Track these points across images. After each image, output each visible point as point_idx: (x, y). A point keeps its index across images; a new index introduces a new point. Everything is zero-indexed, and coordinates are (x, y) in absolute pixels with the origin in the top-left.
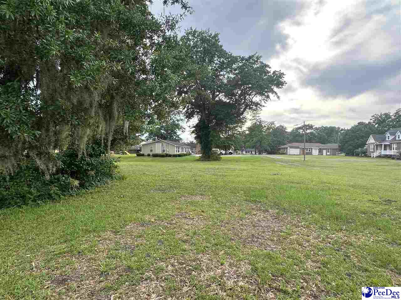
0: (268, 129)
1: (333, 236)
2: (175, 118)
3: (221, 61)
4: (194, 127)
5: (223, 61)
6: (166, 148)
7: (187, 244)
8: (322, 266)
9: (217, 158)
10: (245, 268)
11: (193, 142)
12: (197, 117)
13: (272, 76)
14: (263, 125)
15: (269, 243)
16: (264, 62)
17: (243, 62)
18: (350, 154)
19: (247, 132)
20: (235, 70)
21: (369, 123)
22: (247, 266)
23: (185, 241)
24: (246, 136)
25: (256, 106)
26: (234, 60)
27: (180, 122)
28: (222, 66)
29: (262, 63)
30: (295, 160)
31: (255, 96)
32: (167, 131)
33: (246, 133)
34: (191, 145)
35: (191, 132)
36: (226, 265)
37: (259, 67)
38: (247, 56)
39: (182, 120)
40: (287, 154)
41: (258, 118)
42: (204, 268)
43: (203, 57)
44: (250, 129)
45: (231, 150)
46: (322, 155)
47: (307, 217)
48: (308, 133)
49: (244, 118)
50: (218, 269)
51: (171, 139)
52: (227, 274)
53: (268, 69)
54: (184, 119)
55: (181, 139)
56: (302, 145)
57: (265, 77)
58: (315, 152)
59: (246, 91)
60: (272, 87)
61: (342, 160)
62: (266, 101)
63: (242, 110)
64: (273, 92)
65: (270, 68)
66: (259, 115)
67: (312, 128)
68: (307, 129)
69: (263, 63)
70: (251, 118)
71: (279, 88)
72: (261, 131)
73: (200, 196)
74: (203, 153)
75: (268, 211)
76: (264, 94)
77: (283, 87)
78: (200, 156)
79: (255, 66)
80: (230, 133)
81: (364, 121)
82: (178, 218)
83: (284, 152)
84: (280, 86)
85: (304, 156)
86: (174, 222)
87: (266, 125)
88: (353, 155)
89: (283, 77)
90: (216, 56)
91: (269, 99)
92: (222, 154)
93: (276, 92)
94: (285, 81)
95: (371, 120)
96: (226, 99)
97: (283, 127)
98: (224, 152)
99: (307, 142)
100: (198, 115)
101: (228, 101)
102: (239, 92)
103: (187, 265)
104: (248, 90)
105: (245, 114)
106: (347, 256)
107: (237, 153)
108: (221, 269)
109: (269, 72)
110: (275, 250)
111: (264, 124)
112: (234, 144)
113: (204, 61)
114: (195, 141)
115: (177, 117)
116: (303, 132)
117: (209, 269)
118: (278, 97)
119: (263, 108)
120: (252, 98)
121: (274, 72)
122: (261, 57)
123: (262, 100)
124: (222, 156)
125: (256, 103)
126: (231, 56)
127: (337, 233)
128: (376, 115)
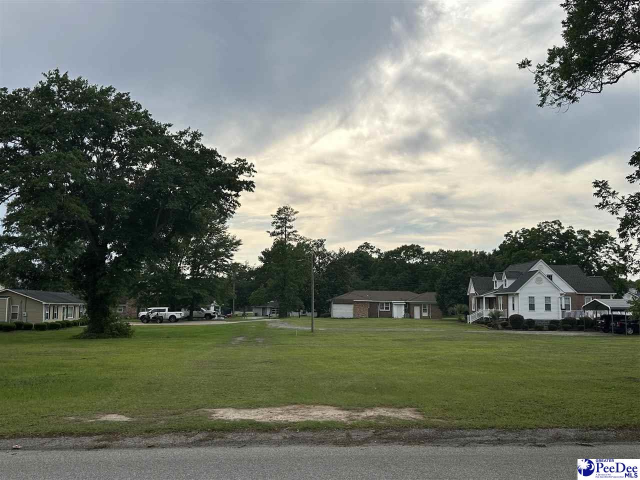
6: (21, 308)
40: (331, 317)
46: (413, 317)
58: (398, 312)
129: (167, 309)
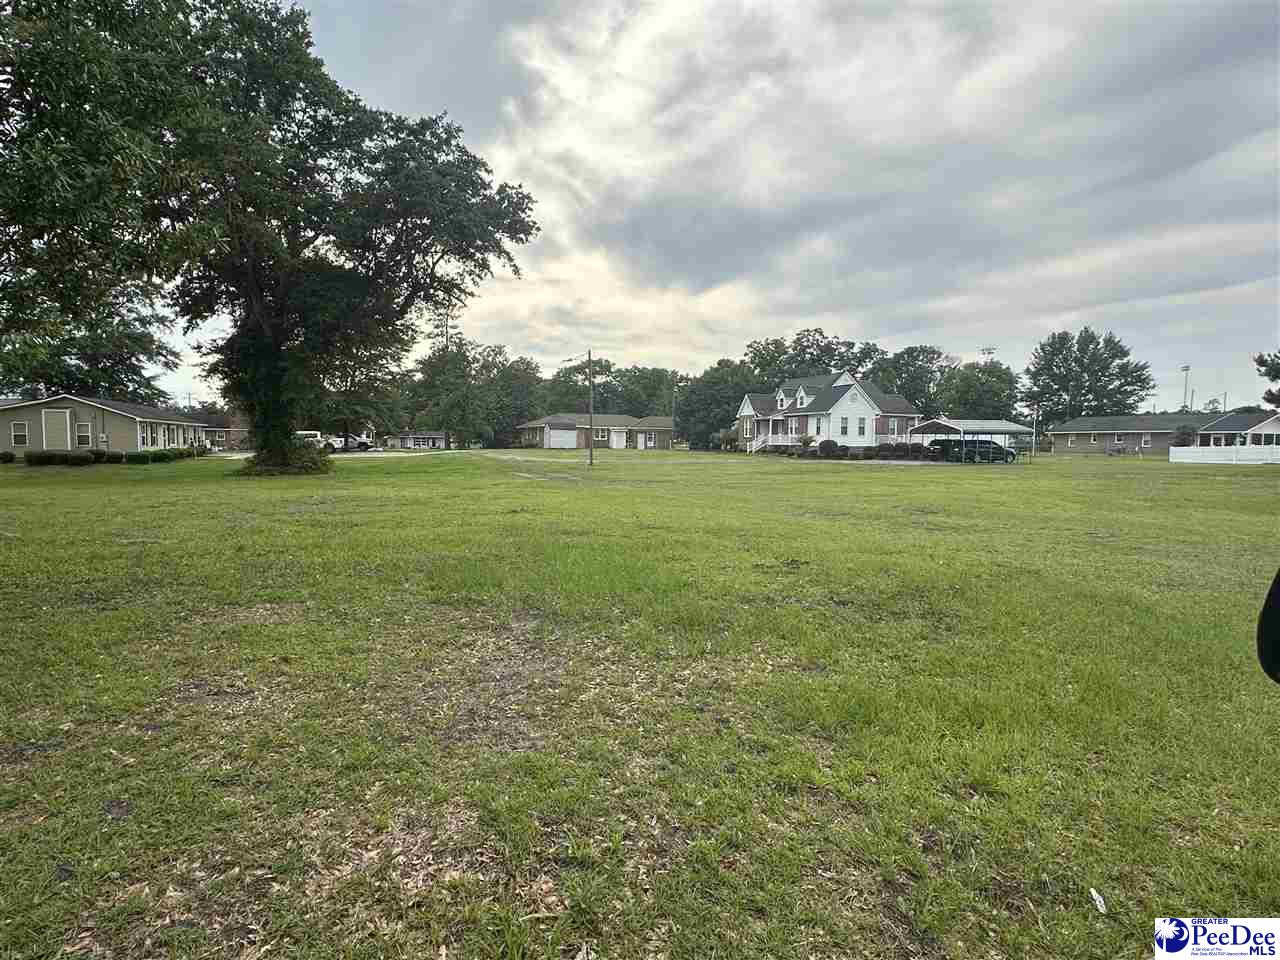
0: (486, 367)
1: (687, 672)
2: (130, 311)
3: (320, 118)
4: (218, 350)
5: (326, 117)
6: (94, 427)
7: (239, 789)
8: (667, 761)
9: (313, 465)
10: (457, 822)
11: (215, 403)
12: (231, 314)
13: (497, 198)
14: (471, 355)
15: (523, 725)
16: (471, 150)
17: (402, 136)
18: (701, 444)
19: (419, 376)
20: (374, 159)
21: (742, 362)
22: (466, 813)
23: (227, 783)
24: (415, 388)
25: (448, 291)
26: (368, 123)
27: (154, 330)
28: (323, 137)
29: (463, 150)
30: (566, 465)
31: (442, 257)
32: (92, 360)
33: (415, 378)
34: (207, 416)
35: (207, 367)
36: (395, 826)
37: (453, 164)
38: (413, 120)
39: (162, 320)
40: (542, 448)
41: (452, 331)
42: (314, 858)
43: (247, 90)
44: (426, 365)
45: (364, 436)
46: (635, 448)
47: (619, 629)
48: (599, 385)
49: (408, 327)
50: (367, 849)
51: (115, 393)
52: (401, 858)
53: (483, 174)
54: (173, 317)
55: (162, 394)
56: (582, 421)
57: (474, 200)
58: (618, 441)
59: (415, 239)
60: (498, 236)
61: (683, 461)
62: (477, 279)
63: (400, 300)
64: (500, 251)
65: (489, 172)
66: (455, 322)
67: (610, 372)
68: (595, 373)
69: (466, 153)
70: (428, 328)
71: (516, 242)
72: (465, 376)
73: (268, 605)
74: (259, 449)
75: (506, 628)
76: (471, 257)
77: (530, 238)
78: (246, 459)
79: (442, 158)
80: (359, 376)
81: (731, 358)
82: (185, 699)
83: (535, 442)
84: (522, 236)
85: (588, 453)
86: (170, 716)
87: (478, 356)
88: (707, 449)
89: (531, 209)
90: (299, 95)
91: (489, 274)
92: (335, 451)
93: (508, 254)
94: (535, 223)
95: (746, 355)
96: (343, 258)
97: (529, 364)
98: (338, 442)
99: (597, 411)
100: (234, 305)
101: (349, 265)
102: (390, 239)
103: (247, 868)
104: (419, 237)
105: (411, 316)
106: (723, 722)
107: (385, 444)
108: (377, 846)
109: (486, 186)
110: (540, 744)
111: (473, 352)
112: (374, 416)
113: (253, 104)
114: (221, 403)
115: (139, 306)
116: (587, 383)
117: (332, 860)
118: (516, 271)
119: (469, 301)
120: (434, 264)
121: (502, 189)
122: (459, 130)
123: (465, 274)
124: (331, 456)
125: (448, 281)
126: (355, 106)
127: (694, 665)
128: (755, 342)
129: (319, 433)
